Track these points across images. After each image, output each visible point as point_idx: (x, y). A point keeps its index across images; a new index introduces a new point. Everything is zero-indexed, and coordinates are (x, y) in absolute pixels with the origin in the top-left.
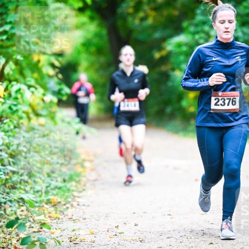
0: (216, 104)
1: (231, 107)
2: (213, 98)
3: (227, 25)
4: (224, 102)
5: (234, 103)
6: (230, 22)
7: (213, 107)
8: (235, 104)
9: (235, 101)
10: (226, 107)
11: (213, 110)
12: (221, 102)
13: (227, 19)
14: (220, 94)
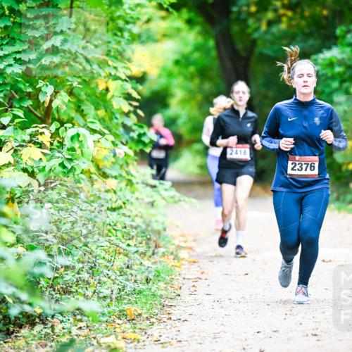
0: (293, 169)
1: (309, 172)
2: (290, 163)
3: (305, 78)
4: (301, 167)
5: (312, 168)
6: (309, 75)
7: (289, 171)
8: (314, 169)
9: (314, 167)
10: (303, 172)
11: (290, 175)
12: (298, 167)
13: (305, 72)
14: (297, 158)
